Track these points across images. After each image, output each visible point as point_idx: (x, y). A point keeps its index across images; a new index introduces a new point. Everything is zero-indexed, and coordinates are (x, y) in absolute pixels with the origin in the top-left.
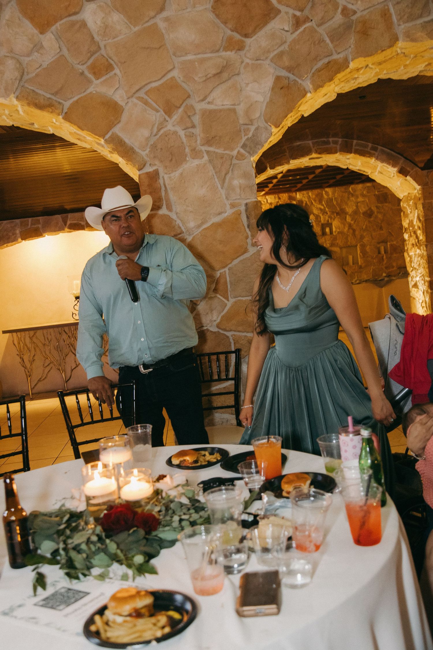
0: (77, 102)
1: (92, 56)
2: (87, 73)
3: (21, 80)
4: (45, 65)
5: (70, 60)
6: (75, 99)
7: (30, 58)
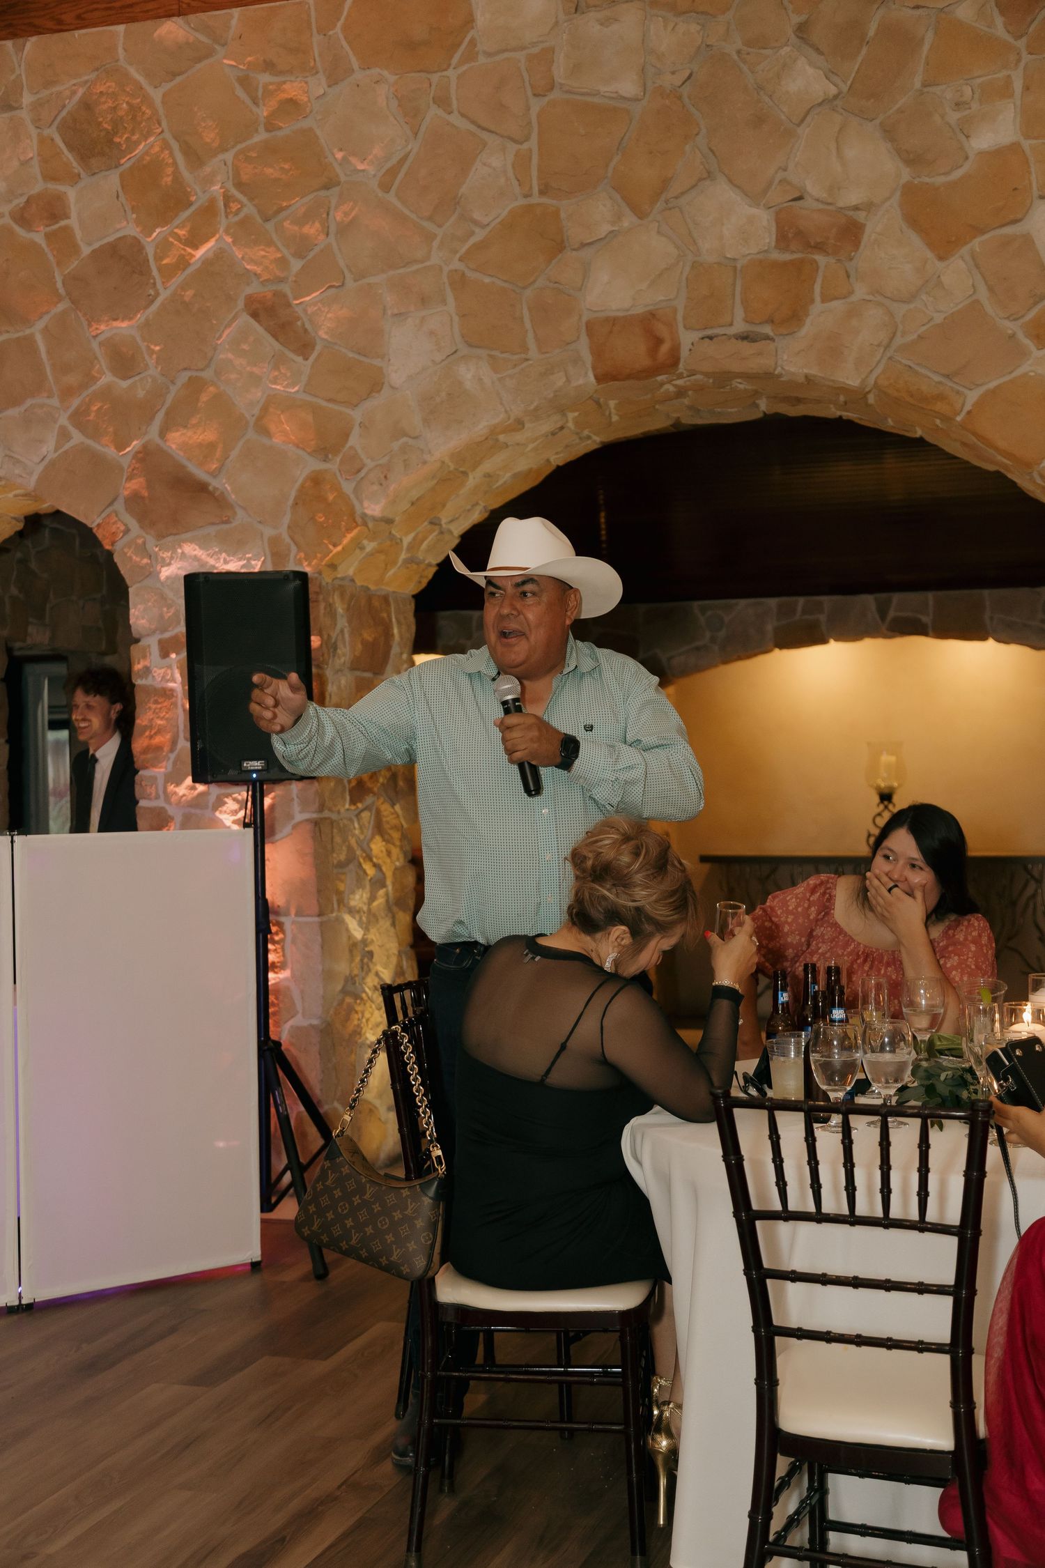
0: (993, 392)
1: (1036, 303)
2: (1021, 336)
3: (887, 347)
4: (939, 318)
5: (989, 309)
6: (992, 385)
7: (912, 306)
